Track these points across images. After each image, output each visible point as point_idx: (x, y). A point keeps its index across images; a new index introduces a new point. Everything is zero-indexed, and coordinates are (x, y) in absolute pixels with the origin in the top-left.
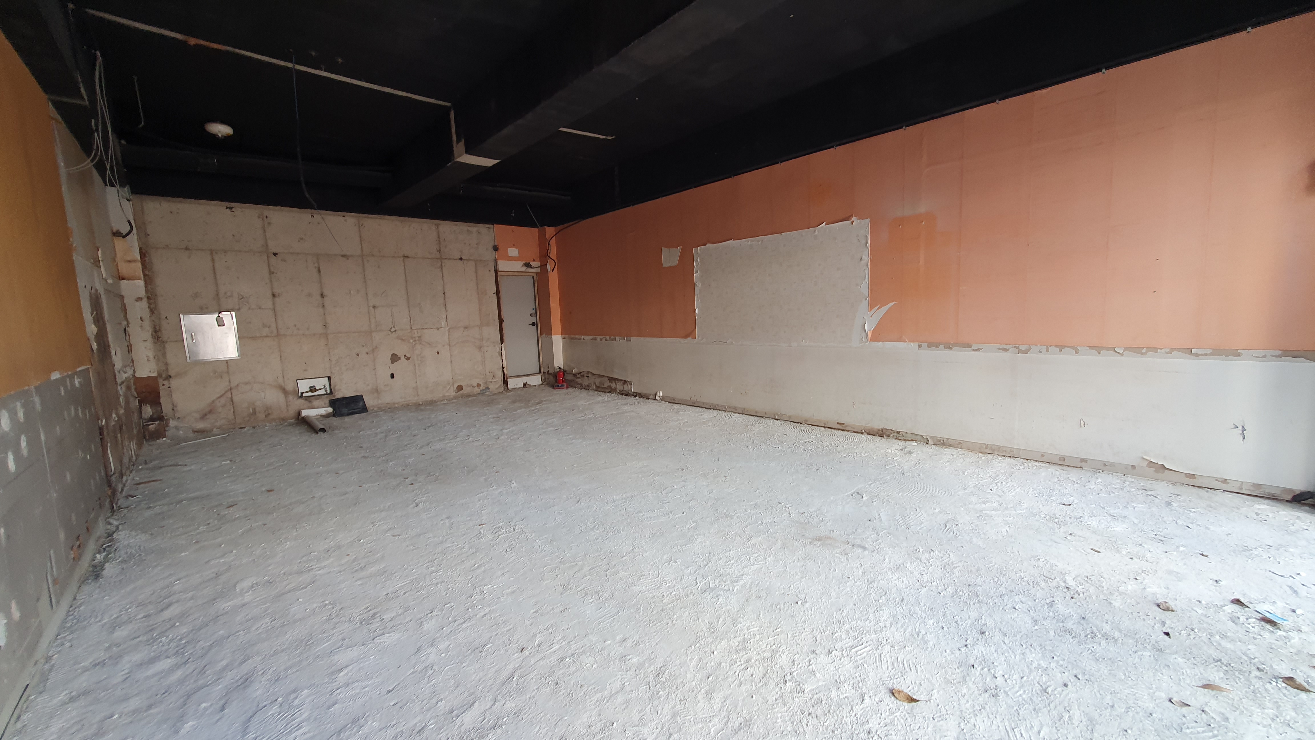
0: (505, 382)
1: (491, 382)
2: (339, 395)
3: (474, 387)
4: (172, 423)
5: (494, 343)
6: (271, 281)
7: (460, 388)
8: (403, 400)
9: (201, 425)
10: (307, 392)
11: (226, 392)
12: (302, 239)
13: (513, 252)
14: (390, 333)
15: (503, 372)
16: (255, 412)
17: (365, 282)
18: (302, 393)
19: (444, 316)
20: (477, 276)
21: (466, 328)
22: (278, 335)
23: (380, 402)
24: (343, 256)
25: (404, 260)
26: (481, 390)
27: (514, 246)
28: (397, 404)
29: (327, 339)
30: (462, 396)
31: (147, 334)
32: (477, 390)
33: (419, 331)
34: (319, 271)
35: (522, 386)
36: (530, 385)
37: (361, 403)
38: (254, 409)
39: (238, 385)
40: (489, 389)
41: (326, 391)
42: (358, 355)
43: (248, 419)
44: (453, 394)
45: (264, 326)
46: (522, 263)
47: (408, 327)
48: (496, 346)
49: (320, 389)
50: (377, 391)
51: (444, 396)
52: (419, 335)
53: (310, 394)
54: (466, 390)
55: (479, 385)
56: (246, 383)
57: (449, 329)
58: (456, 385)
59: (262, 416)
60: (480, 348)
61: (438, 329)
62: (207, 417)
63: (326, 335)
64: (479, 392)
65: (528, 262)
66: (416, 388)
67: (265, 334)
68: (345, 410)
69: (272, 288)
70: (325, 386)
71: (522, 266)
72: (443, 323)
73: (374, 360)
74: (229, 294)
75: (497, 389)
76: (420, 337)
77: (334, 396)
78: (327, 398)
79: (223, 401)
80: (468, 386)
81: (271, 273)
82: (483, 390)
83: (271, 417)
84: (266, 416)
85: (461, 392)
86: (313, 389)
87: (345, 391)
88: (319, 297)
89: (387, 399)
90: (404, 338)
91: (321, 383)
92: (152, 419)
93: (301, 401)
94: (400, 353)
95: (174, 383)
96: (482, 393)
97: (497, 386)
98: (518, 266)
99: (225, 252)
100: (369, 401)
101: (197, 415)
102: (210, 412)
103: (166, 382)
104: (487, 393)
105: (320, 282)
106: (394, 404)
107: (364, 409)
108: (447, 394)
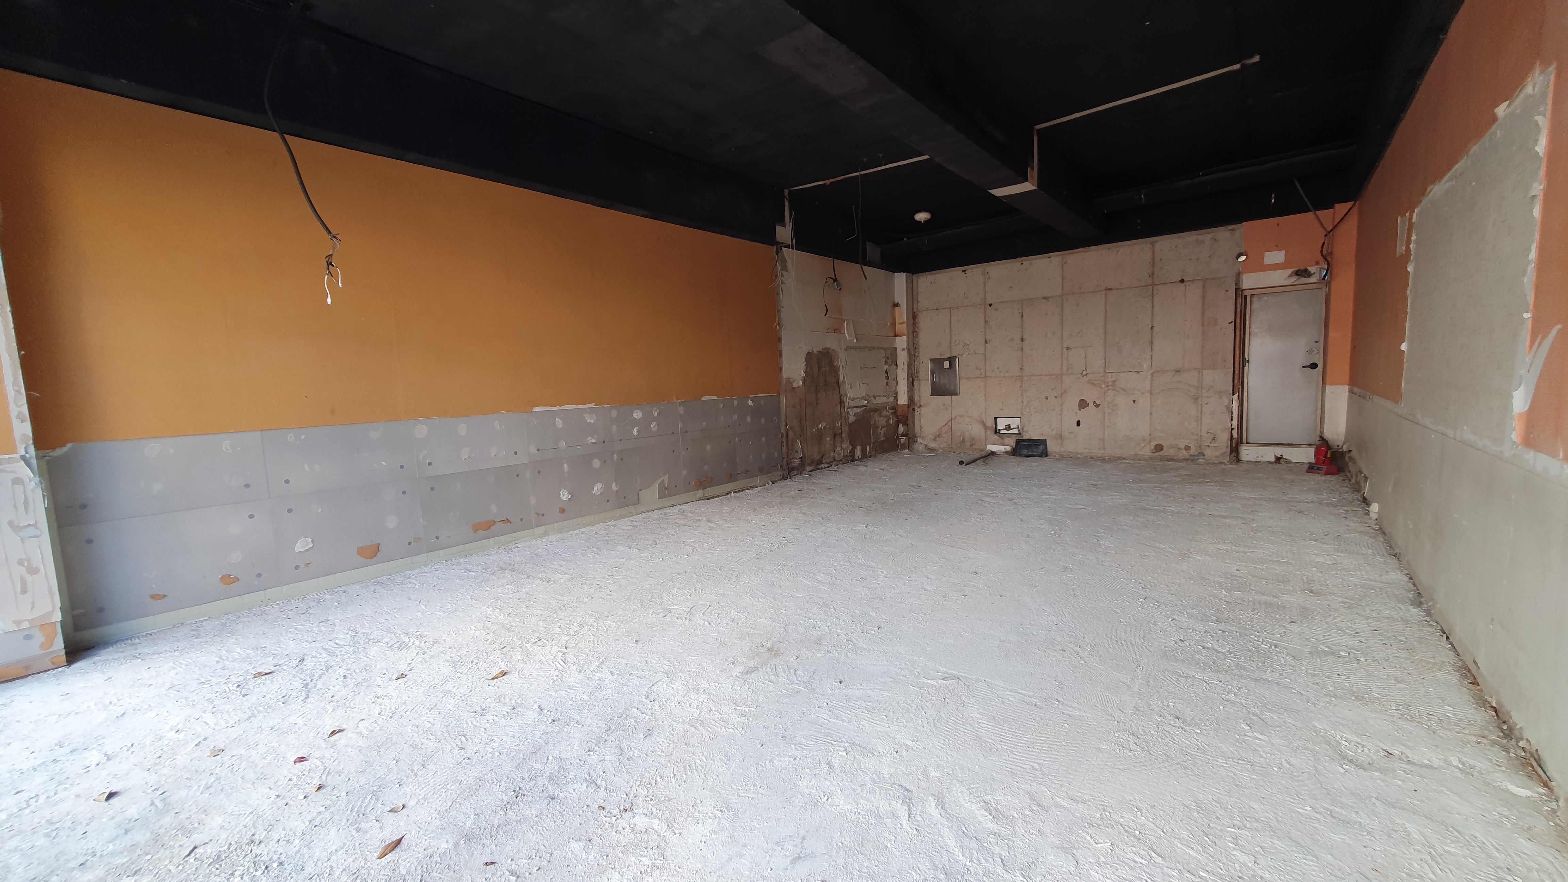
0: (1235, 448)
1: (1209, 446)
2: (1026, 436)
3: (1180, 449)
4: (919, 440)
5: (1220, 392)
6: (985, 330)
7: (1159, 448)
8: (1087, 451)
9: (932, 445)
10: (1003, 429)
11: (949, 421)
12: (1011, 287)
13: (1275, 257)
14: (1080, 376)
15: (1232, 434)
16: (963, 441)
17: (1062, 323)
18: (999, 430)
19: (1148, 357)
20: (1203, 302)
21: (1177, 371)
22: (986, 377)
23: (1062, 449)
24: (1044, 298)
25: (1106, 295)
26: (1191, 455)
27: (1277, 248)
28: (1081, 454)
29: (1022, 381)
30: (1162, 459)
31: (905, 375)
32: (1184, 454)
33: (1114, 374)
34: (1022, 316)
35: (1273, 460)
36: (1288, 462)
37: (1041, 448)
38: (964, 438)
39: (956, 417)
40: (1204, 455)
41: (1019, 430)
42: (1047, 399)
43: (959, 445)
44: (1149, 453)
45: (977, 368)
46: (1290, 271)
47: (1102, 370)
48: (1224, 398)
49: (1013, 428)
50: (1060, 437)
51: (1136, 455)
52: (1113, 379)
53: (1005, 432)
54: (1167, 452)
55: (1187, 448)
56: (961, 416)
57: (1153, 373)
58: (1153, 444)
59: (968, 444)
60: (1196, 399)
61: (1138, 372)
62: (937, 439)
63: (1021, 377)
64: (1188, 457)
65: (1302, 268)
66: (1103, 440)
67: (976, 376)
68: (1025, 452)
69: (985, 335)
70: (1018, 425)
71: (1290, 276)
72: (1146, 366)
73: (1062, 405)
74: (957, 343)
75: (1216, 457)
76: (1114, 382)
77: (1022, 437)
78: (1016, 437)
79: (946, 427)
80: (1171, 447)
81: (986, 322)
82: (1194, 455)
83: (974, 447)
84: (971, 446)
85: (1161, 453)
86: (1008, 427)
87: (1032, 433)
88: (1019, 342)
89: (1070, 447)
90: (1094, 382)
91: (1015, 423)
92: (903, 435)
93: (996, 437)
94: (1089, 399)
95: (923, 410)
96: (1192, 459)
97: (1218, 453)
98: (1280, 278)
99: (958, 307)
100: (1051, 446)
101: (932, 437)
102: (939, 436)
103: (918, 410)
104: (1200, 460)
105: (1022, 327)
106: (1077, 453)
107: (1045, 453)
108: (1140, 453)
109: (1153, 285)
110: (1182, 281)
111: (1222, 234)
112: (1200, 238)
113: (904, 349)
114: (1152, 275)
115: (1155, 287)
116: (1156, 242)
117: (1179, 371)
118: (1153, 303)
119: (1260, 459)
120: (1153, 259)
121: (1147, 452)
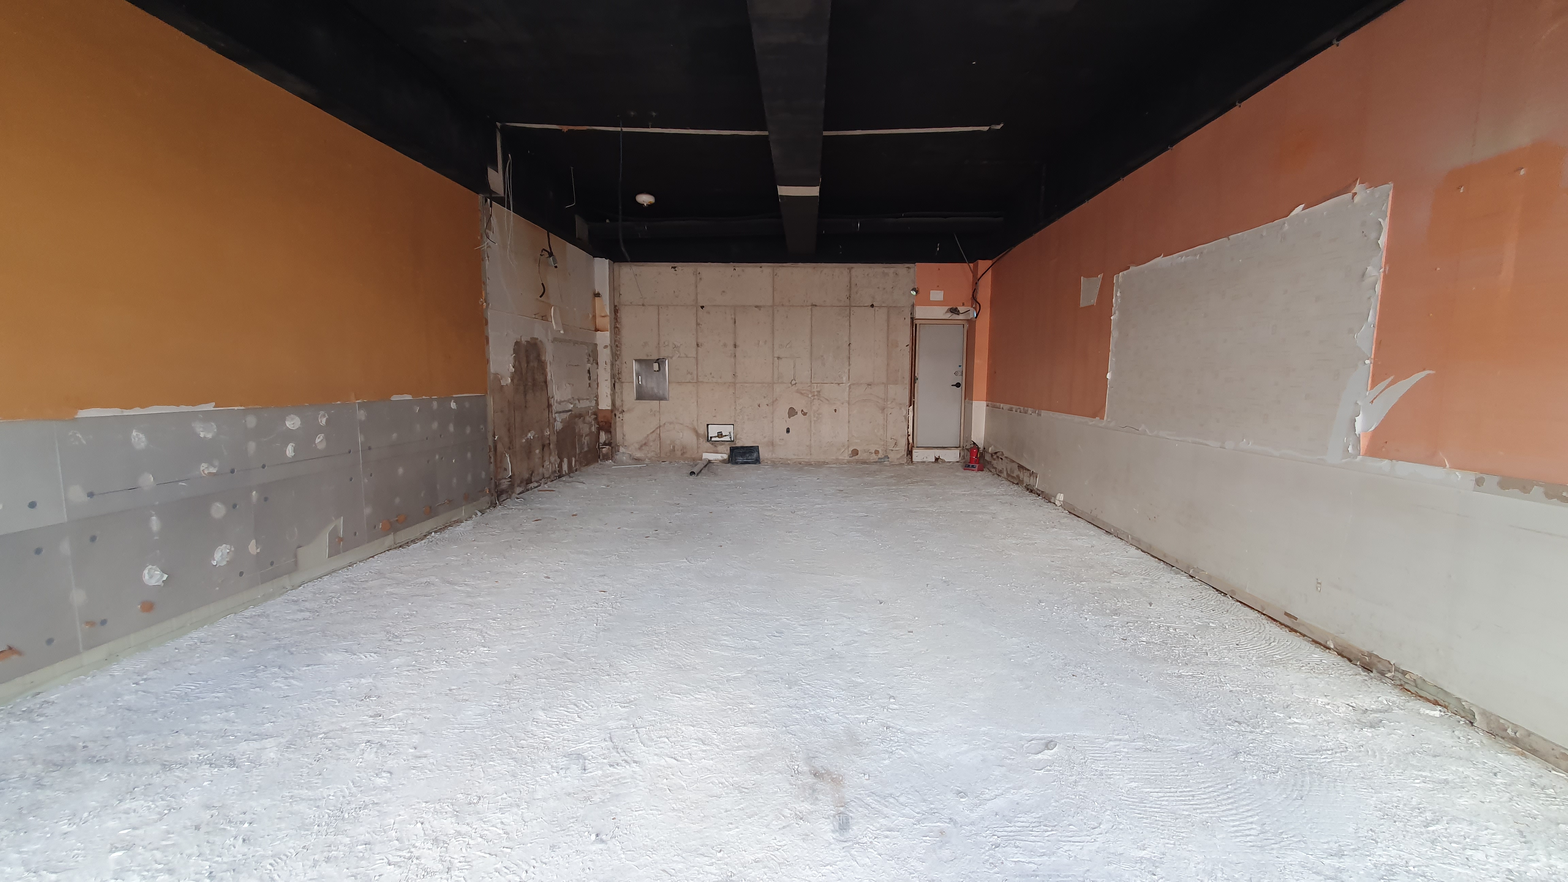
0: (910, 453)
1: (892, 450)
2: (739, 444)
3: (871, 453)
4: (622, 449)
5: (900, 404)
6: (697, 332)
7: (855, 452)
8: (796, 457)
9: (638, 455)
10: (715, 437)
11: (657, 428)
12: (724, 292)
13: (937, 295)
14: (790, 385)
15: (908, 439)
16: (674, 450)
17: (773, 333)
18: (711, 437)
19: (846, 371)
20: (888, 326)
21: (869, 385)
22: (697, 382)
23: (774, 455)
24: (756, 307)
25: (811, 310)
26: (879, 458)
27: (938, 288)
28: (789, 460)
29: (735, 388)
30: (857, 462)
31: (608, 376)
32: (874, 457)
33: (819, 385)
34: (735, 322)
35: (934, 460)
36: (943, 461)
37: (755, 455)
38: (674, 447)
39: (665, 424)
40: (888, 458)
41: (731, 438)
42: (759, 406)
43: (668, 454)
44: (847, 458)
45: (689, 373)
46: (947, 308)
47: (809, 380)
48: (903, 409)
49: (726, 436)
50: (772, 444)
51: (837, 459)
52: (818, 390)
53: (717, 439)
54: (862, 456)
55: (877, 452)
56: (671, 423)
57: (850, 385)
58: (851, 449)
59: (679, 453)
60: (883, 409)
61: (839, 384)
62: (643, 448)
63: (734, 384)
64: (877, 460)
65: (954, 307)
66: (810, 447)
67: (688, 381)
68: (740, 459)
69: (697, 338)
70: (730, 433)
71: (947, 312)
72: (845, 379)
73: (773, 413)
74: (666, 344)
75: (898, 459)
76: (819, 392)
77: (735, 444)
78: (729, 444)
79: (654, 435)
80: (865, 451)
81: (698, 324)
82: (882, 458)
83: (685, 456)
84: (682, 454)
85: (856, 457)
86: (720, 435)
87: (745, 441)
88: (732, 347)
89: (781, 453)
90: (802, 392)
91: (727, 430)
92: (605, 444)
93: (708, 444)
94: (798, 408)
95: (626, 416)
96: (880, 462)
97: (899, 456)
98: (940, 312)
99: (667, 306)
100: (764, 453)
101: (637, 446)
102: (645, 444)
103: (621, 416)
104: (885, 463)
105: (735, 333)
106: (788, 460)
107: (757, 461)
108: (841, 458)
109: (850, 306)
110: (872, 306)
111: (901, 269)
112: (886, 270)
113: (606, 347)
114: (849, 297)
115: (852, 309)
116: (852, 268)
117: (870, 385)
118: (850, 322)
119: (925, 460)
120: (850, 282)
121: (846, 456)
